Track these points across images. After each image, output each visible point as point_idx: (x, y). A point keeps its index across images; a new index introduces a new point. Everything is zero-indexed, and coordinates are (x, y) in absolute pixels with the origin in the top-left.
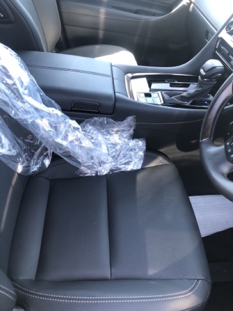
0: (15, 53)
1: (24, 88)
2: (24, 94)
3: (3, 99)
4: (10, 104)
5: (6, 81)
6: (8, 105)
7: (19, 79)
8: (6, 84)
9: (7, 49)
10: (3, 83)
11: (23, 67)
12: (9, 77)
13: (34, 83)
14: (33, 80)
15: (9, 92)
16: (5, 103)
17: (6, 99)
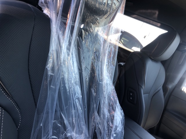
0: (124, 114)
1: (115, 132)
2: (113, 135)
3: (101, 130)
4: (102, 135)
5: (109, 123)
6: (101, 135)
7: (116, 127)
8: (108, 125)
9: (122, 110)
10: (107, 123)
11: (123, 123)
12: (112, 122)
13: (122, 134)
14: (123, 133)
15: (106, 129)
16: (101, 133)
17: (102, 132)
